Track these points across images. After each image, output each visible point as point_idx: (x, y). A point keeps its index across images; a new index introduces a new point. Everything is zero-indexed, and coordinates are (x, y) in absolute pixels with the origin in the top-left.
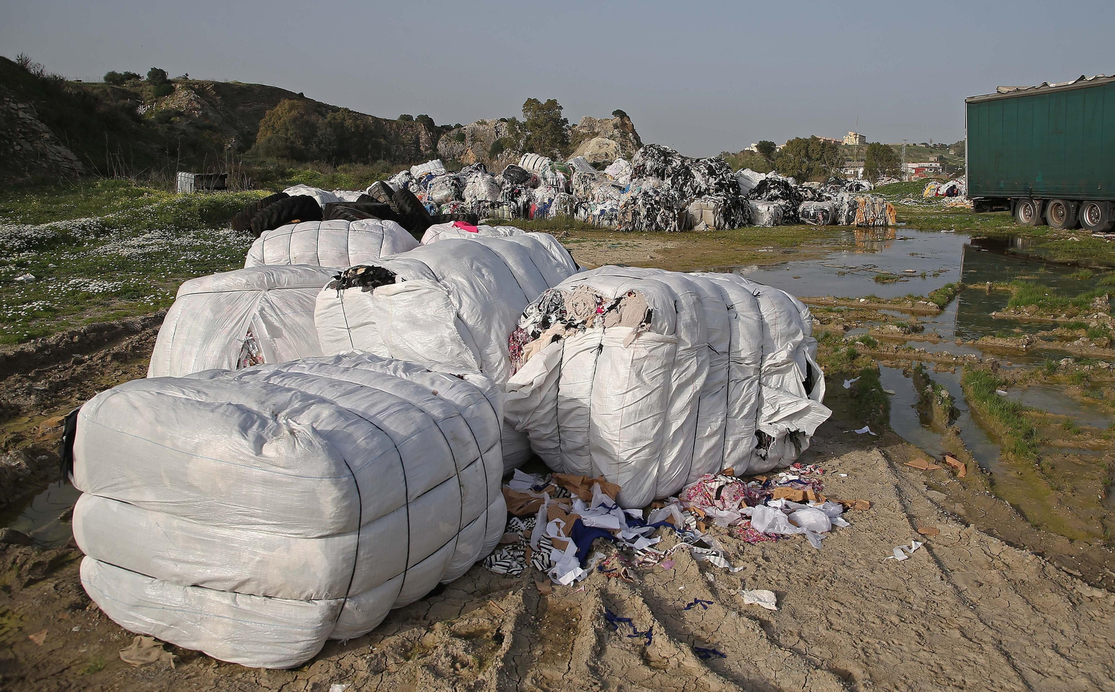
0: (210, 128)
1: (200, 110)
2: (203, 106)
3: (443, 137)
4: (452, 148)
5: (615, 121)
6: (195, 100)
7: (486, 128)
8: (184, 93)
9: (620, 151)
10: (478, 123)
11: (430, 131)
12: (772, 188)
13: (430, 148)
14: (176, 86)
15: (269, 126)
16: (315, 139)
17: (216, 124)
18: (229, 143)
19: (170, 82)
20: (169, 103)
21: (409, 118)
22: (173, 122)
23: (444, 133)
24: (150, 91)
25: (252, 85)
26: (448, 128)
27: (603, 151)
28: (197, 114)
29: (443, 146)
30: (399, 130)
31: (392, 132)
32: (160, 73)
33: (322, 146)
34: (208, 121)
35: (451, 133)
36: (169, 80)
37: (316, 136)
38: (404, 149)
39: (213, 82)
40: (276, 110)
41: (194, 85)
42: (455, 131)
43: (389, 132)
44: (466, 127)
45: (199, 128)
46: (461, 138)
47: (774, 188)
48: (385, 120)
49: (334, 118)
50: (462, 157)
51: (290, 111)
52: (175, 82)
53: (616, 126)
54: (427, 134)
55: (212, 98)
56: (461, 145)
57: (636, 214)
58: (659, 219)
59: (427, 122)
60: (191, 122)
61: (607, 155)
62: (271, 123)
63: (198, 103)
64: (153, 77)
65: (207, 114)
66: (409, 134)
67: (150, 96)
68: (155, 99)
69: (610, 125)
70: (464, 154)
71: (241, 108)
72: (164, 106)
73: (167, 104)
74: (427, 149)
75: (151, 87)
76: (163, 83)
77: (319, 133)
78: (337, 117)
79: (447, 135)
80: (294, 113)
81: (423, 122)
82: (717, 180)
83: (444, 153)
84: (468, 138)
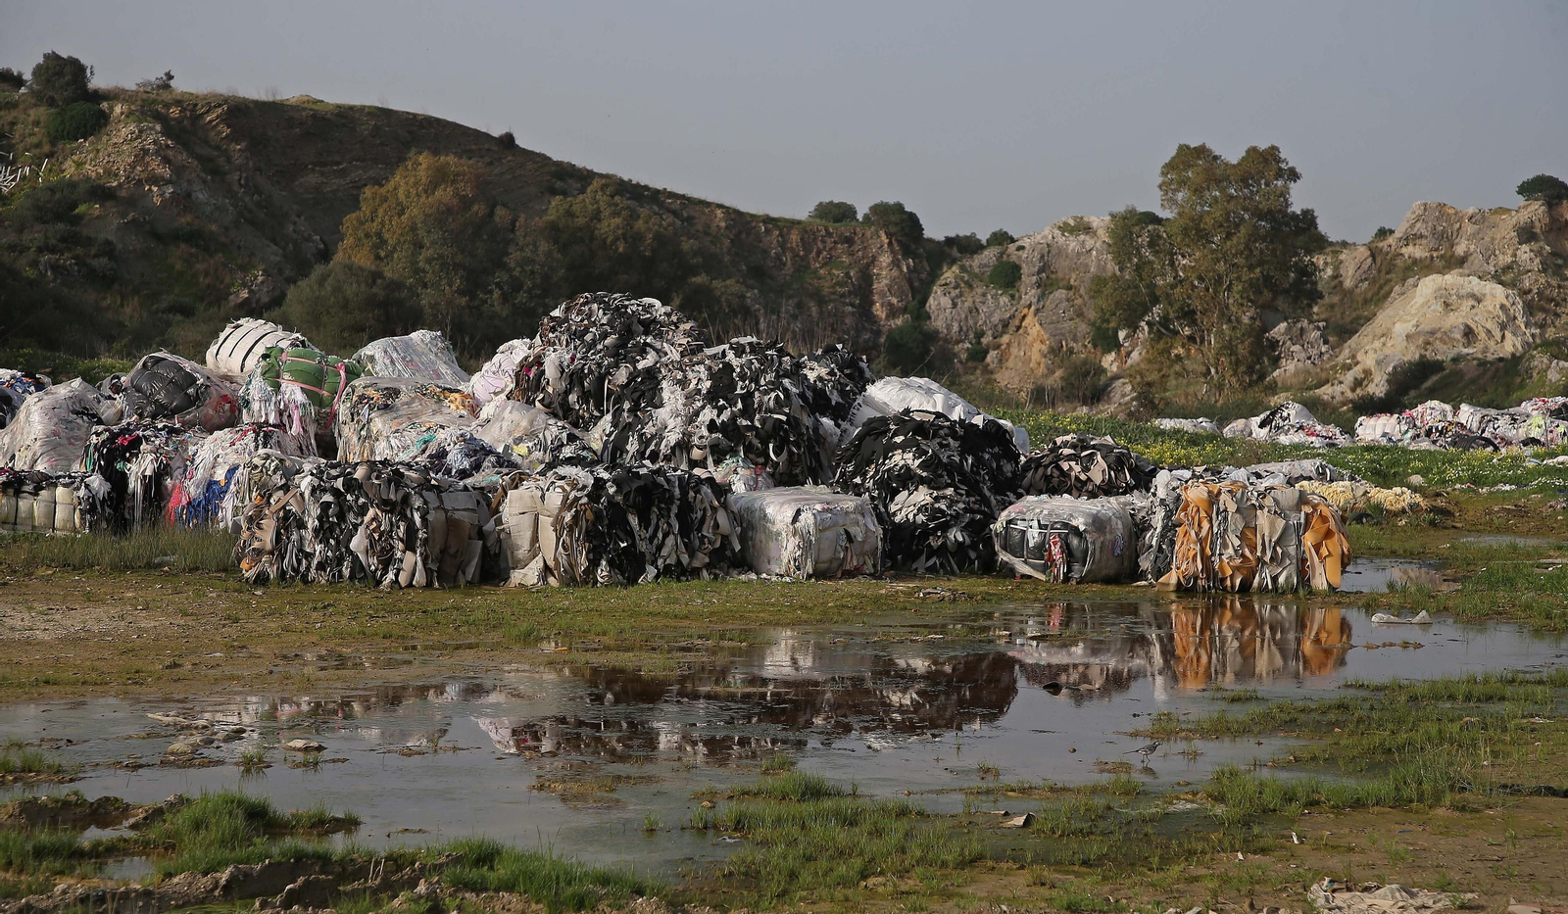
0: (193, 237)
1: (169, 182)
2: (178, 170)
3: (949, 274)
4: (974, 310)
5: (1523, 217)
6: (157, 153)
7: (1090, 242)
8: (127, 130)
9: (1521, 321)
10: (1065, 228)
11: (907, 252)
12: (896, 447)
13: (905, 310)
14: (111, 109)
15: (367, 236)
16: (501, 276)
17: (214, 228)
18: (244, 285)
19: (98, 96)
20: (85, 162)
21: (843, 213)
22: (80, 217)
23: (953, 262)
24: (37, 123)
25: (351, 108)
26: (965, 246)
27: (1456, 320)
28: (156, 195)
29: (946, 302)
30: (808, 251)
31: (787, 258)
32: (67, 70)
33: (522, 297)
34: (189, 218)
35: (977, 262)
36: (96, 92)
37: (503, 266)
38: (821, 313)
39: (226, 100)
40: (391, 185)
41: (167, 106)
42: (989, 256)
43: (778, 257)
44: (1026, 242)
45: (156, 236)
46: (1007, 276)
47: (903, 447)
48: (768, 220)
49: (569, 214)
50: (1005, 339)
51: (431, 188)
52: (112, 96)
53: (1526, 234)
54: (896, 263)
55: (217, 148)
56: (1004, 300)
57: (289, 522)
58: (358, 543)
59: (902, 225)
60: (134, 221)
61: (1469, 334)
62: (374, 227)
63: (166, 160)
64: (48, 81)
65: (189, 195)
66: (840, 265)
67: (34, 140)
68: (46, 148)
69: (1506, 229)
70: (1011, 329)
71: (312, 179)
72: (69, 170)
73: (79, 165)
74: (893, 313)
75: (41, 112)
76: (74, 100)
77: (513, 258)
78: (576, 208)
79: (963, 269)
80: (444, 194)
81: (885, 226)
82: (725, 416)
83: (949, 327)
84: (1028, 278)
